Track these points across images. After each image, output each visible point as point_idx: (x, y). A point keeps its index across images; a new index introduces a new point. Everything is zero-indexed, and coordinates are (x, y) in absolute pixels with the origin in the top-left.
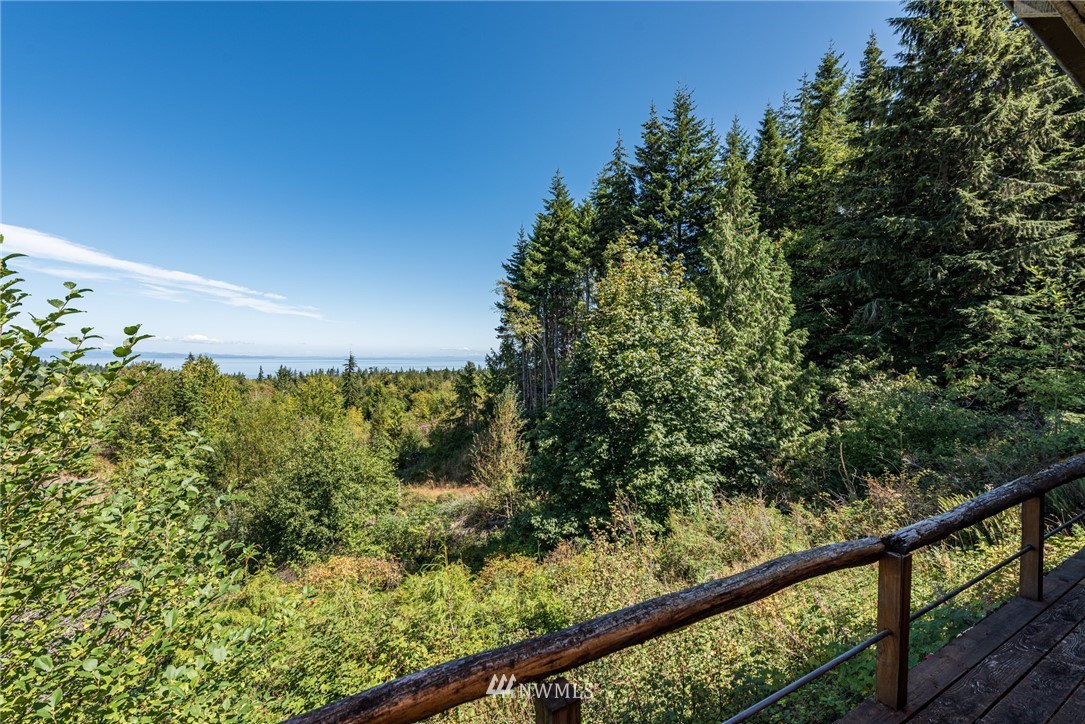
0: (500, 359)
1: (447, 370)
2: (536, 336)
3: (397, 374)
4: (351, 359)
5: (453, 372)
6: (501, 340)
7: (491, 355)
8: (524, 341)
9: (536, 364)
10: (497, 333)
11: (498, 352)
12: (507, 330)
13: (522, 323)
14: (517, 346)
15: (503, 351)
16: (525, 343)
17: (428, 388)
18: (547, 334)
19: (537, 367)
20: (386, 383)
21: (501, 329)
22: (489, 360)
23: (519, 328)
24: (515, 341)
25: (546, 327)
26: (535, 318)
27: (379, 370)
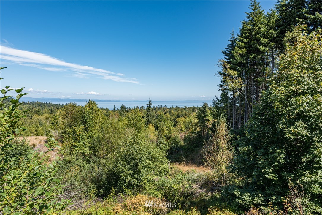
0: (220, 101)
1: (194, 107)
2: (240, 89)
3: (171, 109)
4: (150, 102)
5: (197, 108)
6: (221, 92)
7: (216, 100)
8: (233, 91)
9: (240, 104)
10: (219, 88)
11: (219, 97)
12: (224, 86)
13: (233, 82)
14: (230, 94)
15: (222, 97)
16: (234, 93)
17: (185, 116)
18: (247, 87)
19: (241, 106)
20: (165, 113)
21: (221, 86)
22: (214, 102)
23: (231, 85)
24: (229, 91)
25: (247, 84)
26: (240, 79)
27: (163, 107)
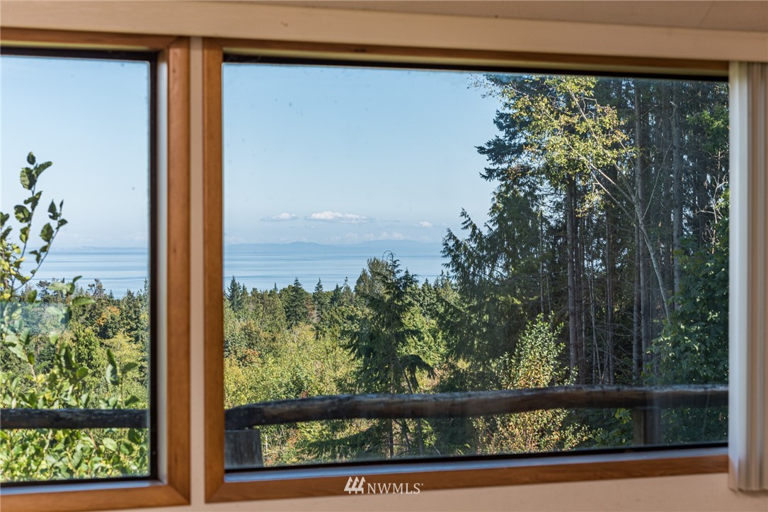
0: (490, 247)
1: (296, 290)
2: (611, 171)
5: (318, 297)
6: (496, 183)
7: (464, 235)
8: (571, 186)
9: (609, 261)
10: (485, 162)
11: (485, 223)
12: (519, 150)
13: (570, 129)
14: (549, 205)
15: (500, 220)
16: (575, 195)
17: (243, 350)
18: (645, 163)
19: (613, 271)
20: (103, 333)
21: (497, 151)
22: (454, 249)
23: (557, 147)
24: (545, 186)
25: (645, 143)
26: (610, 117)
